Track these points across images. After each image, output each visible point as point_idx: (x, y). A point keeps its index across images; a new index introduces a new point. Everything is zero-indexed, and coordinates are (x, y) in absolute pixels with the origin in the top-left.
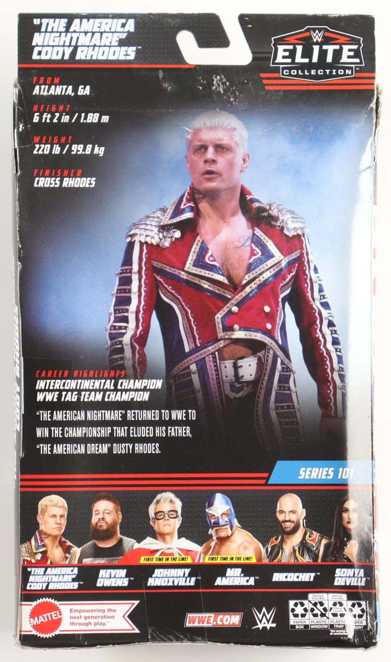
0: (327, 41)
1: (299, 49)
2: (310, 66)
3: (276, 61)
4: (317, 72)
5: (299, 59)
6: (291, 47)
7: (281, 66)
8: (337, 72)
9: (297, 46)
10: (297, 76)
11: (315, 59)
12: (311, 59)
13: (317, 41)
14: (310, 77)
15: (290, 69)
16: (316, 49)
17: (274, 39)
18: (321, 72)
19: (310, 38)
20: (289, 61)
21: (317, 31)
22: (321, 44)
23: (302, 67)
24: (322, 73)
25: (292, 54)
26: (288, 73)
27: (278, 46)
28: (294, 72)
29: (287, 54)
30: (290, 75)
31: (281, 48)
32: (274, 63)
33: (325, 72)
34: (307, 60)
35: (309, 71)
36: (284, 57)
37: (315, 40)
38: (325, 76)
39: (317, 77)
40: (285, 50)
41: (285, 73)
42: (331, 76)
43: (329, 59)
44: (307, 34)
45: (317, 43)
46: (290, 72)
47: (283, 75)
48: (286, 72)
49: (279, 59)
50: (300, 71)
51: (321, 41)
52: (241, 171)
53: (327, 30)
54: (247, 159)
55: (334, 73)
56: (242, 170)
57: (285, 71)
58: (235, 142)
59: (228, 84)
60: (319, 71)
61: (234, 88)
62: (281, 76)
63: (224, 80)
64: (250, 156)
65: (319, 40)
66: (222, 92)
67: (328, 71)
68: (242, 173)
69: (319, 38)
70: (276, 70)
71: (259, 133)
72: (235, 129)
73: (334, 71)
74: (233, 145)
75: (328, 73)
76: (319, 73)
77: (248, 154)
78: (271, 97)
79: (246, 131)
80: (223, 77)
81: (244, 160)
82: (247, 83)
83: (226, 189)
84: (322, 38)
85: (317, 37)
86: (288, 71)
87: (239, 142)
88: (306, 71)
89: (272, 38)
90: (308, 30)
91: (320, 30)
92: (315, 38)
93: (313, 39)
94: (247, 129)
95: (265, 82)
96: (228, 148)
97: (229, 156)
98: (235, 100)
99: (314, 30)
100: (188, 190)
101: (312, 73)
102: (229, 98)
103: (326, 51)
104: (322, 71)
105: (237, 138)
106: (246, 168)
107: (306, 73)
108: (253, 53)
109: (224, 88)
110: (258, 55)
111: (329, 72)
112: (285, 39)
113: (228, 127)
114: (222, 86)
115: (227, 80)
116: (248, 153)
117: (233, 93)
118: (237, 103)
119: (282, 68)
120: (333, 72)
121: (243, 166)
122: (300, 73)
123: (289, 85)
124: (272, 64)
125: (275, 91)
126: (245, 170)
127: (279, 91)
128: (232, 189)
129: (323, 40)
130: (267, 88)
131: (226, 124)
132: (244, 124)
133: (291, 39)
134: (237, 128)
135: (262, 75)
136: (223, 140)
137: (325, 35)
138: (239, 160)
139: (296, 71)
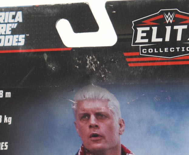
0: (177, 22)
1: (155, 29)
2: (163, 44)
3: (136, 42)
4: (169, 50)
5: (154, 39)
6: (148, 29)
7: (140, 46)
8: (185, 49)
9: (153, 28)
10: (154, 53)
11: (167, 39)
12: (164, 38)
13: (169, 22)
14: (164, 54)
15: (147, 48)
17: (134, 22)
18: (172, 50)
19: (164, 19)
20: (146, 41)
21: (169, 13)
22: (172, 25)
23: (157, 45)
24: (174, 51)
25: (149, 34)
26: (146, 52)
27: (138, 28)
28: (151, 51)
29: (145, 35)
30: (148, 53)
31: (140, 30)
32: (134, 43)
33: (176, 50)
34: (160, 40)
35: (163, 50)
36: (143, 38)
37: (167, 22)
38: (176, 53)
39: (169, 54)
40: (143, 32)
41: (143, 52)
42: (180, 52)
43: (179, 38)
44: (161, 17)
45: (169, 24)
46: (147, 51)
47: (142, 53)
48: (145, 51)
49: (139, 40)
50: (155, 49)
51: (172, 22)
52: (120, 134)
53: (177, 12)
54: (123, 124)
55: (183, 50)
56: (120, 133)
57: (143, 50)
58: (111, 110)
59: (98, 63)
60: (171, 49)
61: (104, 66)
62: (140, 54)
63: (95, 60)
65: (171, 22)
66: (94, 69)
67: (178, 48)
68: (120, 135)
69: (171, 19)
70: (137, 49)
71: (128, 103)
72: (108, 100)
73: (183, 48)
74: (110, 113)
75: (178, 51)
76: (171, 51)
77: (123, 120)
78: (133, 72)
79: (118, 101)
80: (94, 57)
81: (120, 125)
82: (114, 62)
83: (110, 149)
84: (173, 20)
85: (169, 19)
86: (146, 50)
87: (114, 111)
88: (160, 49)
89: (133, 22)
90: (162, 13)
91: (171, 12)
92: (167, 19)
93: (166, 21)
94: (118, 100)
95: (128, 60)
96: (105, 115)
97: (108, 122)
98: (105, 77)
99: (167, 13)
100: (80, 150)
101: (165, 51)
102: (101, 75)
103: (177, 30)
104: (173, 48)
105: (111, 108)
106: (123, 131)
107: (161, 51)
108: (118, 35)
109: (96, 67)
110: (122, 37)
111: (179, 49)
112: (143, 22)
113: (103, 98)
114: (94, 65)
115: (98, 59)
116: (122, 119)
117: (103, 70)
118: (107, 79)
119: (141, 47)
120: (182, 49)
121: (121, 129)
122: (156, 52)
123: (147, 62)
124: (133, 45)
125: (136, 67)
126: (122, 132)
127: (139, 67)
128: (115, 148)
129: (174, 21)
130: (130, 65)
131: (101, 96)
132: (115, 96)
133: (148, 22)
134: (110, 99)
135: (126, 54)
136: (101, 109)
137: (175, 16)
138: (116, 125)
139: (152, 50)
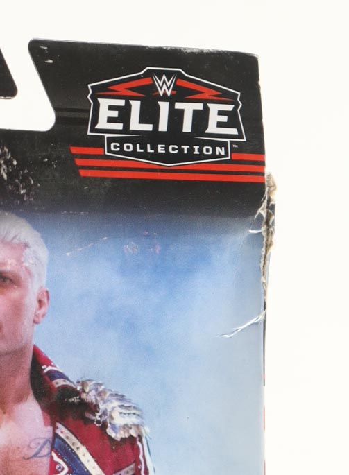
0: (182, 94)
1: (136, 106)
2: (155, 137)
3: (98, 127)
4: (167, 149)
5: (135, 125)
7: (107, 135)
8: (200, 150)
9: (132, 102)
10: (134, 153)
11: (163, 126)
13: (165, 94)
14: (156, 157)
16: (164, 107)
17: (92, 87)
18: (174, 149)
19: (153, 87)
20: (119, 126)
21: (164, 77)
22: (172, 100)
23: (141, 138)
24: (176, 151)
25: (124, 115)
26: (118, 149)
27: (100, 100)
28: (128, 147)
29: (115, 114)
30: (122, 152)
31: (104, 103)
32: (93, 130)
33: (181, 150)
34: (149, 127)
35: (154, 147)
36: (110, 120)
37: (161, 93)
38: (180, 157)
39: (167, 157)
40: (111, 108)
41: (113, 149)
42: (190, 156)
43: (187, 127)
44: (147, 81)
45: (165, 98)
46: (122, 147)
47: (110, 151)
48: (115, 147)
49: (102, 124)
50: (138, 145)
51: (172, 94)
52: (35, 322)
53: (180, 76)
54: (45, 300)
55: (196, 152)
56: (37, 319)
57: (112, 145)
58: (26, 268)
59: (15, 163)
60: (171, 147)
61: (26, 171)
62: (107, 153)
63: (9, 157)
64: (50, 294)
65: (169, 93)
66: (5, 177)
67: (185, 148)
68: (36, 325)
69: (168, 88)
70: (98, 142)
72: (26, 246)
73: (196, 148)
74: (22, 275)
75: (186, 152)
76: (171, 151)
77: (47, 292)
78: (89, 190)
79: (46, 249)
80: (7, 150)
81: (40, 302)
82: (49, 164)
83: (8, 354)
84: (173, 90)
85: (165, 87)
86: (118, 145)
87: (33, 270)
88: (149, 146)
89: (89, 86)
90: (149, 74)
91: (169, 75)
92: (161, 88)
93: (157, 91)
94: (47, 247)
95: (79, 162)
96: (12, 278)
97: (14, 294)
98: (27, 194)
99: (159, 74)
101: (159, 151)
102: (18, 190)
103: (181, 112)
104: (176, 147)
105: (29, 262)
106: (43, 316)
107: (149, 150)
108: (56, 110)
109: (8, 171)
110: (66, 115)
111: (188, 149)
112: (111, 88)
113: (16, 241)
114: (4, 167)
115: (14, 156)
116: (48, 289)
117: (25, 179)
118: (32, 199)
119: (108, 138)
120: (194, 150)
121: (39, 312)
122: (139, 150)
123: (121, 169)
124: (91, 131)
125: (95, 178)
126: (41, 319)
127: (104, 179)
129: (175, 92)
130: (82, 173)
131: (12, 235)
132: (42, 237)
133: (121, 89)
134: (31, 244)
135: (74, 150)
136: (4, 264)
137: (177, 83)
138: (31, 301)
139: (131, 145)
